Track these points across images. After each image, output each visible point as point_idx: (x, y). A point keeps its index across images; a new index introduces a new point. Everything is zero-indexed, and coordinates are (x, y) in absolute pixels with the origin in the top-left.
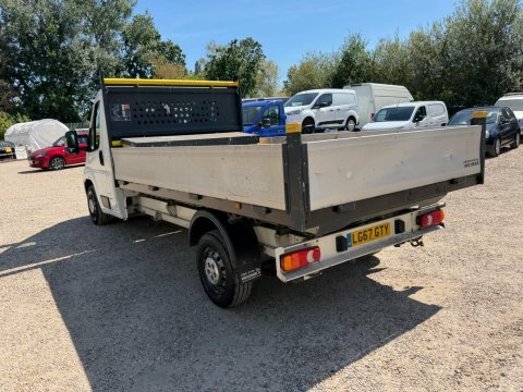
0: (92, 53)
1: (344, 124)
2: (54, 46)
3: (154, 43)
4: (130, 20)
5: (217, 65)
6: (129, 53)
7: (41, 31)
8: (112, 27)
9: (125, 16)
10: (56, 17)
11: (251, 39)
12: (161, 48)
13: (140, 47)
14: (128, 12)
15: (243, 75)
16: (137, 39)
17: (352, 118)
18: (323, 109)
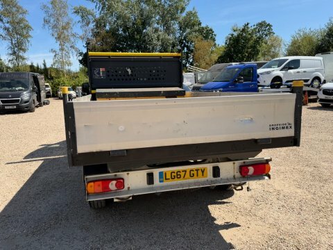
0: (159, 35)
1: (309, 82)
2: (139, 32)
3: (197, 28)
4: (184, 15)
5: (234, 41)
6: (181, 35)
7: (134, 24)
8: (172, 19)
9: (181, 12)
10: (142, 15)
11: (264, 22)
12: (201, 31)
13: (188, 30)
14: (183, 9)
15: (251, 47)
16: (187, 26)
17: (318, 78)
18: (291, 71)
